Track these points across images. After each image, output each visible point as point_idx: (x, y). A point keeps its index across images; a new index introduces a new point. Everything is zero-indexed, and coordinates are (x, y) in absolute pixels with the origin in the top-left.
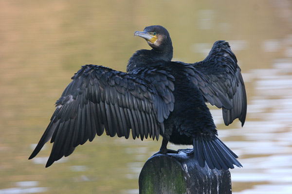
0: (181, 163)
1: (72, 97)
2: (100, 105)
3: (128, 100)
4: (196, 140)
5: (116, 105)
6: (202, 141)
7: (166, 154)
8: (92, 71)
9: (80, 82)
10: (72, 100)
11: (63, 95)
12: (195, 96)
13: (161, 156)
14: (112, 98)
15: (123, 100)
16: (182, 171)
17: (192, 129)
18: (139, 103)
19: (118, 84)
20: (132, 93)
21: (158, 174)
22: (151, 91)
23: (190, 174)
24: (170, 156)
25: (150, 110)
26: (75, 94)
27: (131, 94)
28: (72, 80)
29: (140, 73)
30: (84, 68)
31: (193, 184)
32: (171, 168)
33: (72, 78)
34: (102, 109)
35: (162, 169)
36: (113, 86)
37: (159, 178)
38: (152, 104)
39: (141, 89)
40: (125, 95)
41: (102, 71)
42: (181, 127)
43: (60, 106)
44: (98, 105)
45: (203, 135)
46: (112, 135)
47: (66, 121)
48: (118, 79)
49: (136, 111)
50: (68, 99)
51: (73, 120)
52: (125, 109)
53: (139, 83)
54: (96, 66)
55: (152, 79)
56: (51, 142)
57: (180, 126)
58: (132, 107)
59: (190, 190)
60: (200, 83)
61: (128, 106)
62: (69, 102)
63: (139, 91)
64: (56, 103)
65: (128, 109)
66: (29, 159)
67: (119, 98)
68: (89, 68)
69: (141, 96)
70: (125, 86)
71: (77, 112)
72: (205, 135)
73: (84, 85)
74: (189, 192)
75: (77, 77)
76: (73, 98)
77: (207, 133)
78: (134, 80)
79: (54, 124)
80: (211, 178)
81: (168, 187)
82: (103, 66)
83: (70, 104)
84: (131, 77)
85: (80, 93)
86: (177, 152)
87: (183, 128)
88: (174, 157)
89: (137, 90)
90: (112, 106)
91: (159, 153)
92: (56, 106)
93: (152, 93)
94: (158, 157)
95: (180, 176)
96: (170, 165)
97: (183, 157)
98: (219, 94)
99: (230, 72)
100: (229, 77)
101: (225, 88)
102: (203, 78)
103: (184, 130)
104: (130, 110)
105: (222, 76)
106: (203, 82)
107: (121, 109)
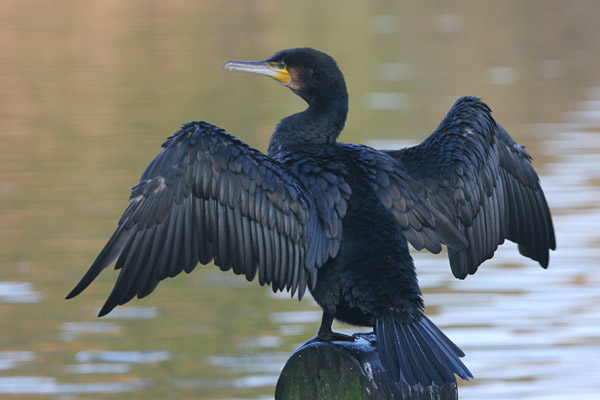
0: (360, 360)
1: (163, 180)
2: (209, 204)
4: (380, 323)
5: (237, 211)
6: (392, 326)
7: (329, 341)
9: (179, 153)
10: (163, 186)
11: (145, 176)
13: (320, 347)
14: (231, 195)
15: (251, 203)
16: (362, 376)
17: (372, 300)
18: (279, 218)
19: (246, 172)
20: (270, 196)
21: (313, 381)
22: (305, 203)
23: (377, 383)
24: (339, 346)
25: (298, 236)
26: (169, 175)
27: (268, 198)
28: (163, 149)
29: (289, 163)
32: (339, 371)
33: (163, 146)
34: (213, 213)
35: (321, 372)
36: (236, 173)
37: (316, 391)
38: (303, 226)
39: (288, 192)
40: (254, 196)
42: (353, 292)
43: (138, 199)
45: (394, 311)
46: (225, 268)
47: (148, 227)
48: (248, 163)
49: (271, 231)
50: (155, 185)
51: (160, 227)
52: (252, 223)
53: (285, 182)
54: (212, 127)
55: (313, 181)
56: (116, 268)
57: (351, 288)
58: (265, 221)
60: (396, 205)
61: (258, 219)
62: (156, 191)
63: (284, 196)
65: (258, 225)
66: (67, 298)
67: (243, 197)
68: (198, 129)
69: (286, 205)
70: (259, 180)
71: (168, 210)
72: (398, 311)
73: (187, 159)
75: (174, 145)
76: (166, 183)
77: (402, 306)
78: (278, 175)
79: (124, 232)
80: (419, 390)
83: (161, 194)
84: (274, 168)
85: (179, 175)
86: (352, 339)
87: (355, 293)
88: (346, 349)
89: (280, 192)
90: (229, 211)
91: (315, 340)
92: (131, 198)
94: (313, 348)
95: (358, 385)
96: (338, 365)
97: (363, 348)
98: (439, 222)
99: (465, 174)
100: (462, 184)
101: (452, 206)
102: (404, 191)
103: (357, 298)
104: (262, 226)
105: (446, 183)
106: (403, 199)
107: (245, 220)
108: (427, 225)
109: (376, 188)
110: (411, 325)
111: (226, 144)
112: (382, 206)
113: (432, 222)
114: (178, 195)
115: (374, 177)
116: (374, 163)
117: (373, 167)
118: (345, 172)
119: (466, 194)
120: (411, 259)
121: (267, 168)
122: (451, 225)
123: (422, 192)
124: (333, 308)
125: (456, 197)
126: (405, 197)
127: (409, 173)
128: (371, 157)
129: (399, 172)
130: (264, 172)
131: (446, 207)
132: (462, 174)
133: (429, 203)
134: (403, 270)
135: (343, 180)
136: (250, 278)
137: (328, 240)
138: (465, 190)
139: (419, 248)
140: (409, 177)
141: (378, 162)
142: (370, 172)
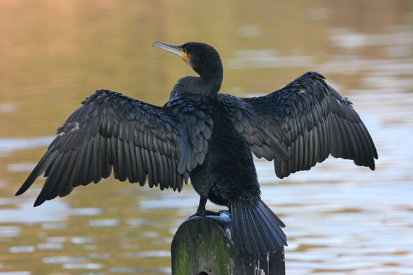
0: (223, 227)
1: (78, 124)
2: (111, 140)
3: (147, 139)
4: (233, 207)
5: (131, 143)
6: (240, 209)
7: (204, 216)
8: (108, 98)
9: (90, 109)
10: (77, 127)
11: (68, 121)
12: (237, 149)
13: (198, 219)
14: (127, 133)
15: (141, 138)
16: (224, 237)
18: (160, 144)
19: (138, 119)
21: (194, 240)
22: (177, 132)
24: (210, 218)
25: (173, 154)
26: (82, 121)
28: (82, 105)
30: (100, 92)
31: (238, 253)
32: (210, 234)
33: (82, 103)
34: (113, 146)
35: (199, 235)
36: (131, 120)
37: (196, 246)
39: (165, 127)
40: (143, 133)
41: (120, 100)
42: (217, 186)
43: (62, 134)
44: (109, 139)
45: (242, 200)
46: (122, 180)
47: (66, 152)
49: (156, 153)
50: (73, 126)
51: (74, 153)
52: (142, 149)
53: (163, 120)
54: (114, 93)
56: (45, 176)
57: (215, 183)
58: (151, 147)
59: (234, 261)
60: (246, 130)
61: (146, 147)
62: (73, 130)
63: (162, 130)
64: (58, 130)
65: (146, 151)
66: (16, 195)
67: (136, 135)
68: (104, 94)
69: (164, 136)
70: (146, 122)
71: (81, 143)
72: (244, 199)
73: (96, 113)
74: (232, 263)
75: (89, 103)
76: (79, 126)
77: (246, 197)
78: (158, 117)
79: (51, 154)
81: (207, 257)
82: (124, 95)
83: (74, 132)
85: (89, 122)
86: (218, 214)
87: (218, 186)
88: (214, 220)
89: (160, 129)
90: (126, 144)
91: (195, 215)
92: (57, 133)
93: (178, 135)
94: (194, 220)
95: (222, 243)
96: (210, 230)
97: (225, 219)
98: (272, 142)
99: (290, 113)
100: (287, 120)
101: (280, 132)
102: (252, 122)
103: (219, 190)
104: (149, 151)
105: (278, 118)
106: (251, 127)
107: (137, 148)
108: (265, 144)
109: (233, 120)
110: (251, 210)
111: (123, 102)
112: (236, 131)
113: (268, 142)
114: (88, 134)
115: (232, 114)
116: (234, 105)
117: (233, 107)
118: (211, 111)
119: (288, 127)
120: (254, 165)
121: (151, 114)
122: (279, 144)
123: (263, 123)
124: (206, 195)
125: (283, 127)
126: (252, 126)
127: (256, 111)
128: (232, 101)
129: (249, 110)
130: (149, 117)
131: (277, 133)
132: (288, 112)
133: (266, 130)
134: (248, 172)
135: (209, 116)
136: (142, 184)
137: (196, 154)
138: (288, 123)
139: (259, 157)
140: (255, 114)
141: (236, 104)
142: (230, 111)
